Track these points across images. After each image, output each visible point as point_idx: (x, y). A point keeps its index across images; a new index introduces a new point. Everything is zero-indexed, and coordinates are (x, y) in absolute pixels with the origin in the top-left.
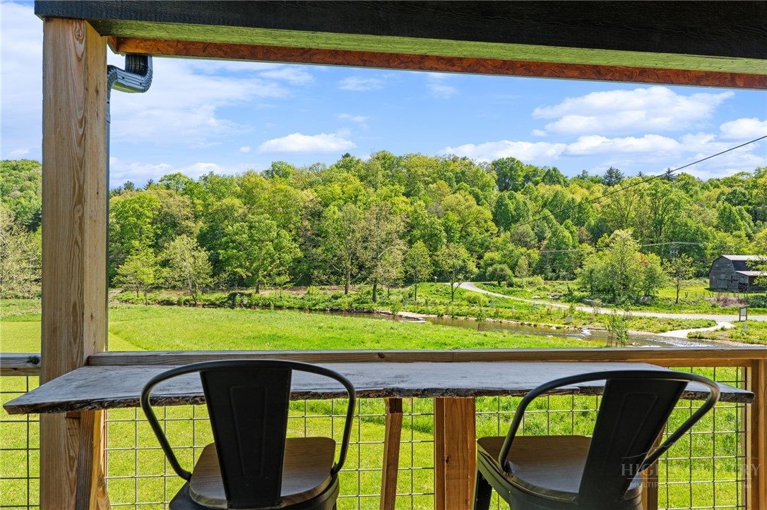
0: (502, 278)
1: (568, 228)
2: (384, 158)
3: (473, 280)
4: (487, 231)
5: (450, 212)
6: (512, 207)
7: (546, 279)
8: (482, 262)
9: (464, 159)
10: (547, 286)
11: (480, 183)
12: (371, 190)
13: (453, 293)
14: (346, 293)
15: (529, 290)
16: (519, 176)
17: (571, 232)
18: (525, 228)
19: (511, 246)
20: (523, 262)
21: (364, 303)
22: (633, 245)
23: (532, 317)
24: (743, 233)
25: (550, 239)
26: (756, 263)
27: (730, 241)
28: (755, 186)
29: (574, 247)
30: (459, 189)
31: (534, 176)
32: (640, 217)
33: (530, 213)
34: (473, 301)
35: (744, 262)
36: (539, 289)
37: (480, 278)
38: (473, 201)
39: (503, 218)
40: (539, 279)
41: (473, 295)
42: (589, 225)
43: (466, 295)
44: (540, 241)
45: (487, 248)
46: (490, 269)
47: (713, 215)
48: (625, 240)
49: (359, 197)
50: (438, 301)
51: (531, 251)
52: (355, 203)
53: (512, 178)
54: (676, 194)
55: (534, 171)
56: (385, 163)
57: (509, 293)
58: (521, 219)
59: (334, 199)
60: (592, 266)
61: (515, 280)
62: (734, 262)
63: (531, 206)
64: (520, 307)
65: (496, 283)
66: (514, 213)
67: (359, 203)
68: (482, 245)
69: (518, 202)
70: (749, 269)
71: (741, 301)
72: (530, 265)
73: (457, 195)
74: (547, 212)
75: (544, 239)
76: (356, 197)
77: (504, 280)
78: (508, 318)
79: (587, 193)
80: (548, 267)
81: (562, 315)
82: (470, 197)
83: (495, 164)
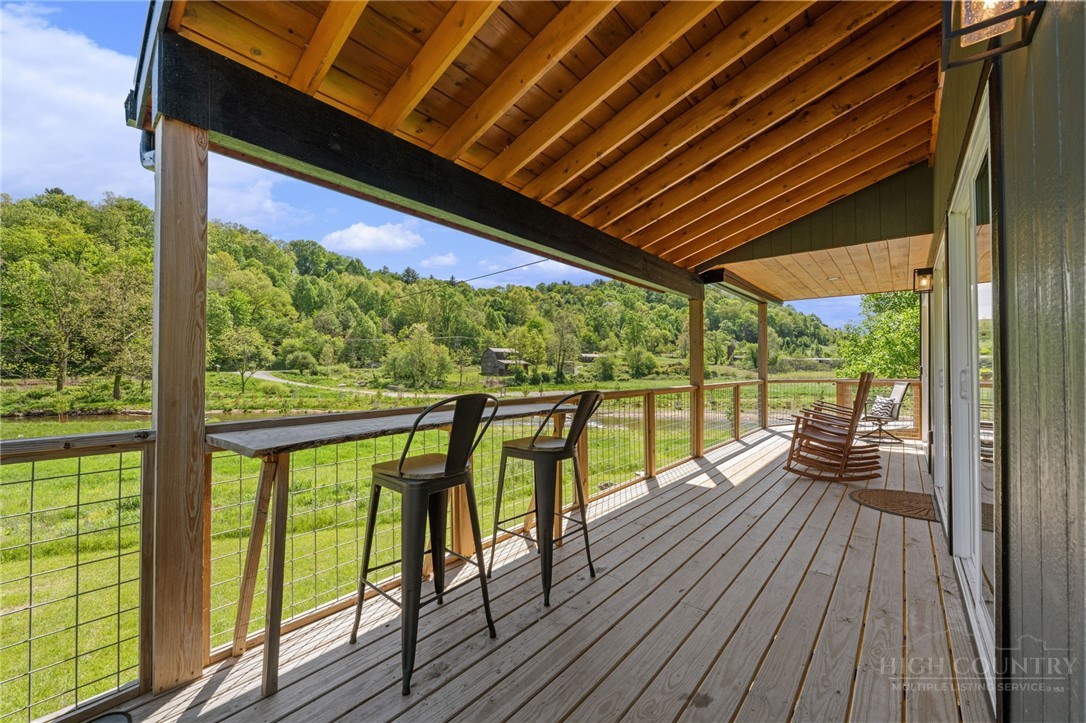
0: (304, 366)
1: (372, 319)
2: (131, 208)
3: (268, 369)
4: (286, 315)
5: (237, 291)
6: (314, 292)
7: (351, 367)
8: (280, 349)
9: (255, 232)
10: (353, 374)
11: (277, 263)
12: (108, 248)
13: (244, 384)
14: (59, 388)
15: (335, 378)
16: (321, 262)
17: (375, 323)
18: (328, 314)
19: (314, 333)
20: (328, 350)
21: (98, 401)
22: (428, 337)
23: (340, 405)
24: (500, 332)
25: (355, 328)
26: (509, 354)
27: (494, 338)
28: (507, 298)
29: (378, 337)
30: (249, 265)
31: (337, 264)
32: (433, 314)
33: (334, 301)
34: (270, 392)
35: (502, 353)
36: (345, 377)
37: (278, 366)
38: (268, 282)
39: (305, 303)
40: (345, 367)
41: (271, 385)
42: (391, 317)
43: (262, 385)
44: (344, 329)
45: (286, 334)
46: (290, 357)
47: (482, 316)
48: (422, 333)
49: (84, 255)
50: (222, 394)
51: (335, 339)
52: (77, 261)
53: (313, 262)
54: (459, 298)
55: (338, 259)
56: (133, 215)
57: (313, 382)
58: (325, 306)
59: (30, 250)
60: (395, 355)
61: (319, 368)
62: (496, 353)
63: (335, 293)
64: (326, 396)
65: (297, 371)
66: (316, 299)
67: (84, 263)
68: (279, 330)
69: (321, 289)
70: (504, 359)
71: (501, 383)
72: (335, 353)
73: (247, 271)
74: (351, 301)
75: (349, 327)
76: (79, 253)
77: (307, 368)
78: (314, 407)
79: (388, 288)
80: (353, 355)
81: (369, 401)
82: (264, 276)
83: (294, 245)
